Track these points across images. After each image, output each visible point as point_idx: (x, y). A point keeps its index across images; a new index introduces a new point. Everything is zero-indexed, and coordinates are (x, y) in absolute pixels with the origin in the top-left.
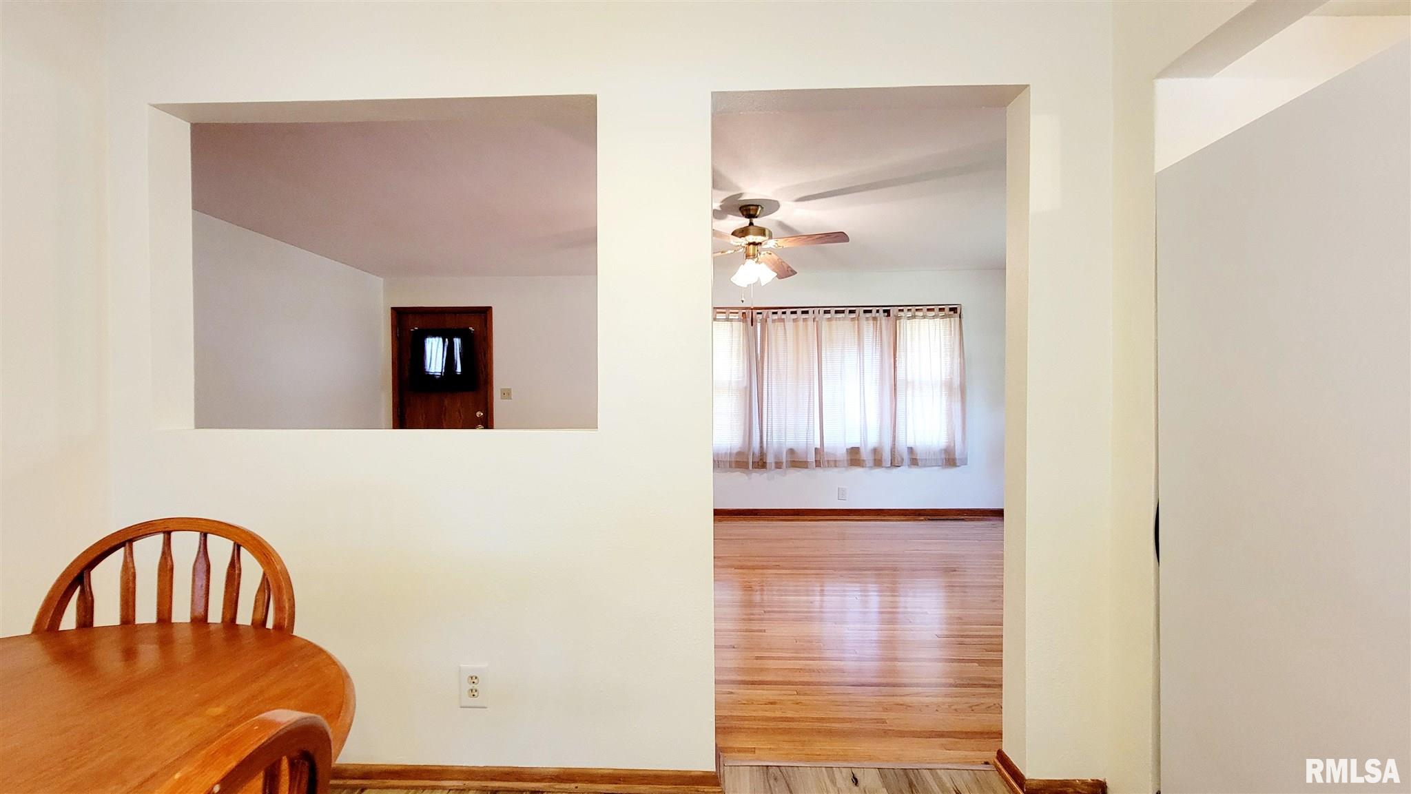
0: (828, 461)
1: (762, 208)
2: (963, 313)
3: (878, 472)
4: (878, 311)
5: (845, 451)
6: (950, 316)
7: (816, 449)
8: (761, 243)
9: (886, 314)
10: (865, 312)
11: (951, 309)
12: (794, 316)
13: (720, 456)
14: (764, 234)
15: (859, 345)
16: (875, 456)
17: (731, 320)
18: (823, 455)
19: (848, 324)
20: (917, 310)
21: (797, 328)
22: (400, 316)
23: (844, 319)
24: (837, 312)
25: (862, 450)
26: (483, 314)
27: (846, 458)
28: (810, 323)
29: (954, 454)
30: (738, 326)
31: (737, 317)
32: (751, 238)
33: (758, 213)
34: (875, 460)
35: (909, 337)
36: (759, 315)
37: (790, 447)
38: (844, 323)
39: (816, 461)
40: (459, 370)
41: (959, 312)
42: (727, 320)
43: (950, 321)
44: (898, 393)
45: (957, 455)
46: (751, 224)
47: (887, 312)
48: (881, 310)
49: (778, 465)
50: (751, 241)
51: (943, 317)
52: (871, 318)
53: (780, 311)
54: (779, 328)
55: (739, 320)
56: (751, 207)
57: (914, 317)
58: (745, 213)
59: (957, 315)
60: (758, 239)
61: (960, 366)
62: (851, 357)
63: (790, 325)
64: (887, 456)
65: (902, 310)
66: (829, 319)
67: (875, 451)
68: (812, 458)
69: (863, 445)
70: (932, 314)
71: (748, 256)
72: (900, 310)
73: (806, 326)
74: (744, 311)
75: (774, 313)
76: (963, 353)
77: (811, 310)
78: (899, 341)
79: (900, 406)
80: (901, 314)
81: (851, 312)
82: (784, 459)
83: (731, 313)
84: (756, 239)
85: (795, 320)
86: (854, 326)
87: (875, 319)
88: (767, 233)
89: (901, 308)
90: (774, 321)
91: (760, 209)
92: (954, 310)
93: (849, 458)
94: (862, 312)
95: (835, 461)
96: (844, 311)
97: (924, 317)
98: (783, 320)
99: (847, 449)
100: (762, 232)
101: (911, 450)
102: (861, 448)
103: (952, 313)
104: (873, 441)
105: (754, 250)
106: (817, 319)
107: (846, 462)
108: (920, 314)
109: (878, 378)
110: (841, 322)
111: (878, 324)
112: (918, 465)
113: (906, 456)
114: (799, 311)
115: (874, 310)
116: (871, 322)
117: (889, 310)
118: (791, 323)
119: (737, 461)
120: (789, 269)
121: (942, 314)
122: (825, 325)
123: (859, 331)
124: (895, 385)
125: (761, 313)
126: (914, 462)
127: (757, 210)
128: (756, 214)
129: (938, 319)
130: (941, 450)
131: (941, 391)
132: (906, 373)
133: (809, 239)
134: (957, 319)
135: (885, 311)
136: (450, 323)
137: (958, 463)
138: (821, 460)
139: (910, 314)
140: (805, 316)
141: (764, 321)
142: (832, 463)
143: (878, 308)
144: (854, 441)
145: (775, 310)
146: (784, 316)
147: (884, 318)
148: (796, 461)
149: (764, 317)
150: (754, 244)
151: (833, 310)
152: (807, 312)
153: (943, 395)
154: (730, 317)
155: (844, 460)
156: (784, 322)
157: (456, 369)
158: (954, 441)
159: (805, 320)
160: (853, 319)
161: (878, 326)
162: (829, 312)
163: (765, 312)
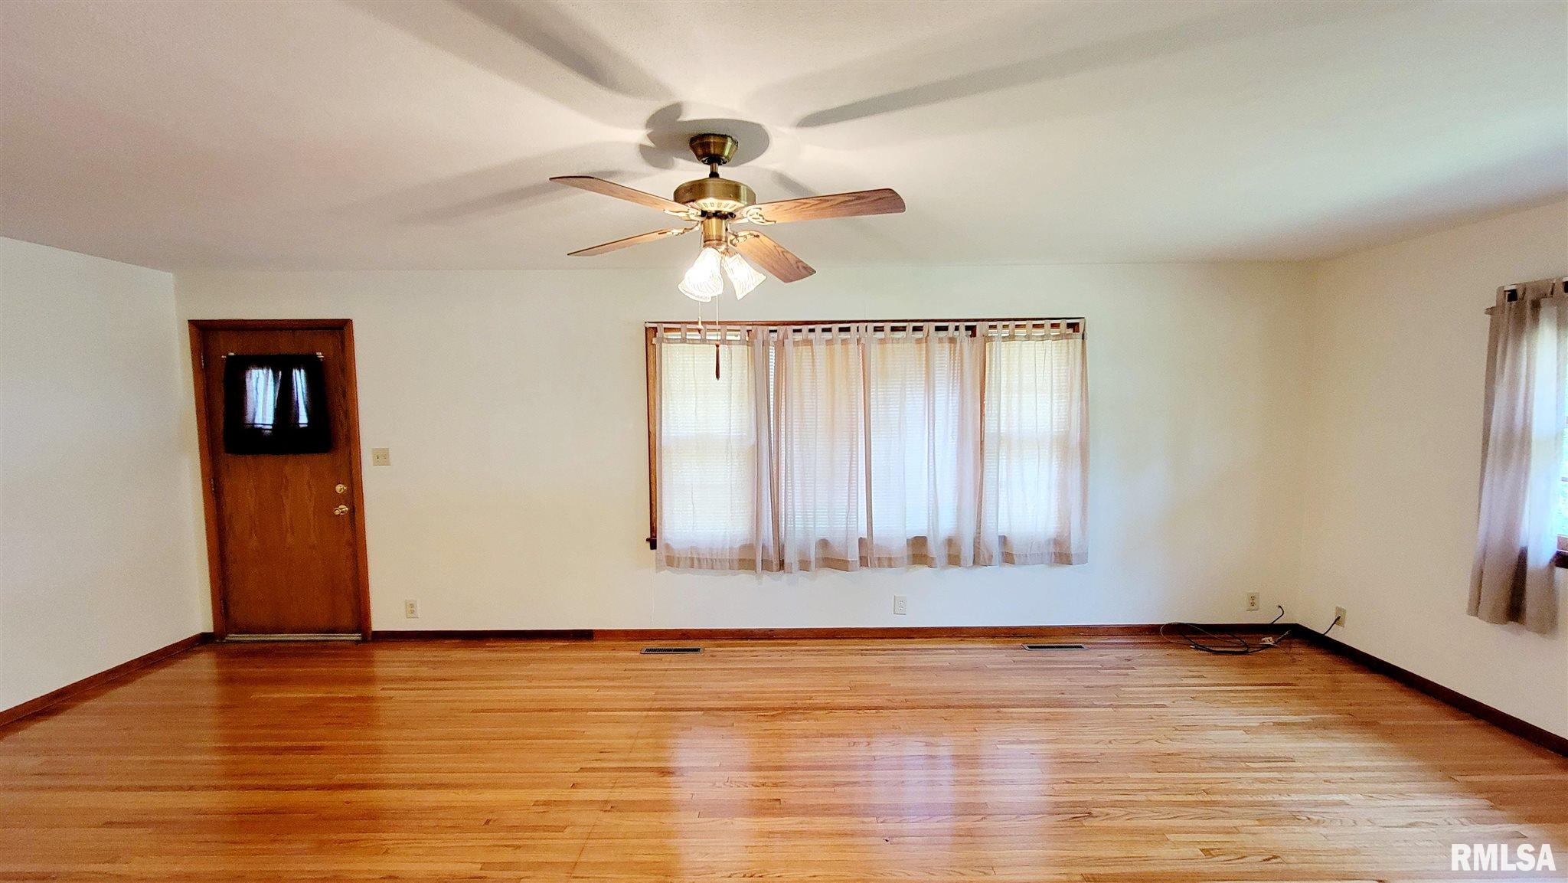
0: (879, 559)
1: (735, 142)
2: (1087, 331)
3: (954, 572)
4: (957, 328)
5: (905, 543)
6: (1067, 337)
7: (861, 540)
8: (731, 215)
9: (970, 332)
10: (938, 329)
11: (1069, 326)
12: (827, 335)
13: (715, 551)
14: (737, 196)
15: (928, 381)
16: (949, 550)
17: (730, 342)
18: (872, 549)
19: (911, 347)
20: (1017, 326)
21: (832, 356)
22: (204, 333)
23: (905, 340)
24: (893, 329)
25: (931, 543)
26: (340, 330)
27: (905, 554)
28: (853, 346)
29: (1069, 547)
30: (742, 352)
31: (739, 338)
32: (710, 204)
33: (726, 153)
34: (949, 555)
35: (1004, 373)
36: (773, 335)
37: (822, 537)
38: (904, 347)
39: (861, 558)
40: (303, 419)
41: (1081, 330)
42: (724, 341)
43: (1068, 343)
44: (986, 455)
45: (1074, 549)
46: (714, 174)
47: (972, 330)
48: (962, 325)
49: (804, 565)
50: (712, 209)
51: (1057, 337)
52: (946, 340)
53: (805, 328)
54: (804, 354)
55: (741, 342)
56: (712, 140)
57: (1012, 337)
58: (700, 152)
59: (1079, 335)
60: (727, 205)
61: (1082, 413)
62: (916, 401)
63: (820, 350)
64: (967, 552)
65: (995, 327)
66: (882, 341)
67: (950, 542)
68: (854, 555)
69: (931, 532)
70: (1040, 332)
71: (707, 241)
72: (991, 327)
73: (847, 351)
74: (749, 328)
75: (795, 331)
76: (1087, 394)
77: (854, 327)
78: (990, 377)
79: (989, 476)
80: (993, 333)
81: (915, 329)
82: (812, 555)
83: (729, 330)
84: (719, 205)
85: (829, 342)
86: (921, 350)
87: (952, 340)
88: (743, 193)
89: (992, 322)
90: (796, 343)
91: (729, 144)
92: (1074, 327)
93: (911, 553)
94: (932, 329)
95: (890, 559)
96: (905, 327)
97: (1028, 337)
98: (810, 342)
99: (908, 540)
100: (733, 190)
101: (1004, 540)
102: (929, 540)
103: (1070, 331)
104: (946, 526)
105: (719, 228)
106: (863, 341)
107: (906, 560)
108: (1021, 332)
109: (956, 430)
110: (900, 345)
111: (958, 348)
112: (1014, 564)
113: (996, 550)
114: (835, 327)
115: (951, 326)
116: (947, 345)
117: (975, 326)
118: (824, 347)
119: (740, 560)
120: (799, 264)
121: (1055, 332)
122: (875, 350)
123: (927, 360)
124: (982, 442)
125: (774, 332)
126: (1008, 558)
127: (724, 145)
128: (722, 154)
129: (1050, 341)
130: (1049, 541)
131: (1051, 453)
132: (999, 424)
133: (824, 205)
134: (1080, 341)
135: (968, 328)
136: (286, 346)
137: (1074, 559)
138: (868, 555)
139: (1006, 333)
140: (844, 335)
141: (780, 345)
142: (886, 563)
143: (957, 324)
144: (918, 527)
145: (797, 325)
146: (812, 336)
147: (966, 339)
148: (830, 559)
149: (781, 337)
150: (719, 215)
151: (888, 326)
152: (848, 330)
153: (1054, 457)
154: (728, 338)
155: (903, 557)
156: (812, 345)
157: (297, 417)
158: (1070, 527)
159: (844, 342)
160: (919, 341)
161: (958, 351)
162: (881, 329)
163: (781, 329)
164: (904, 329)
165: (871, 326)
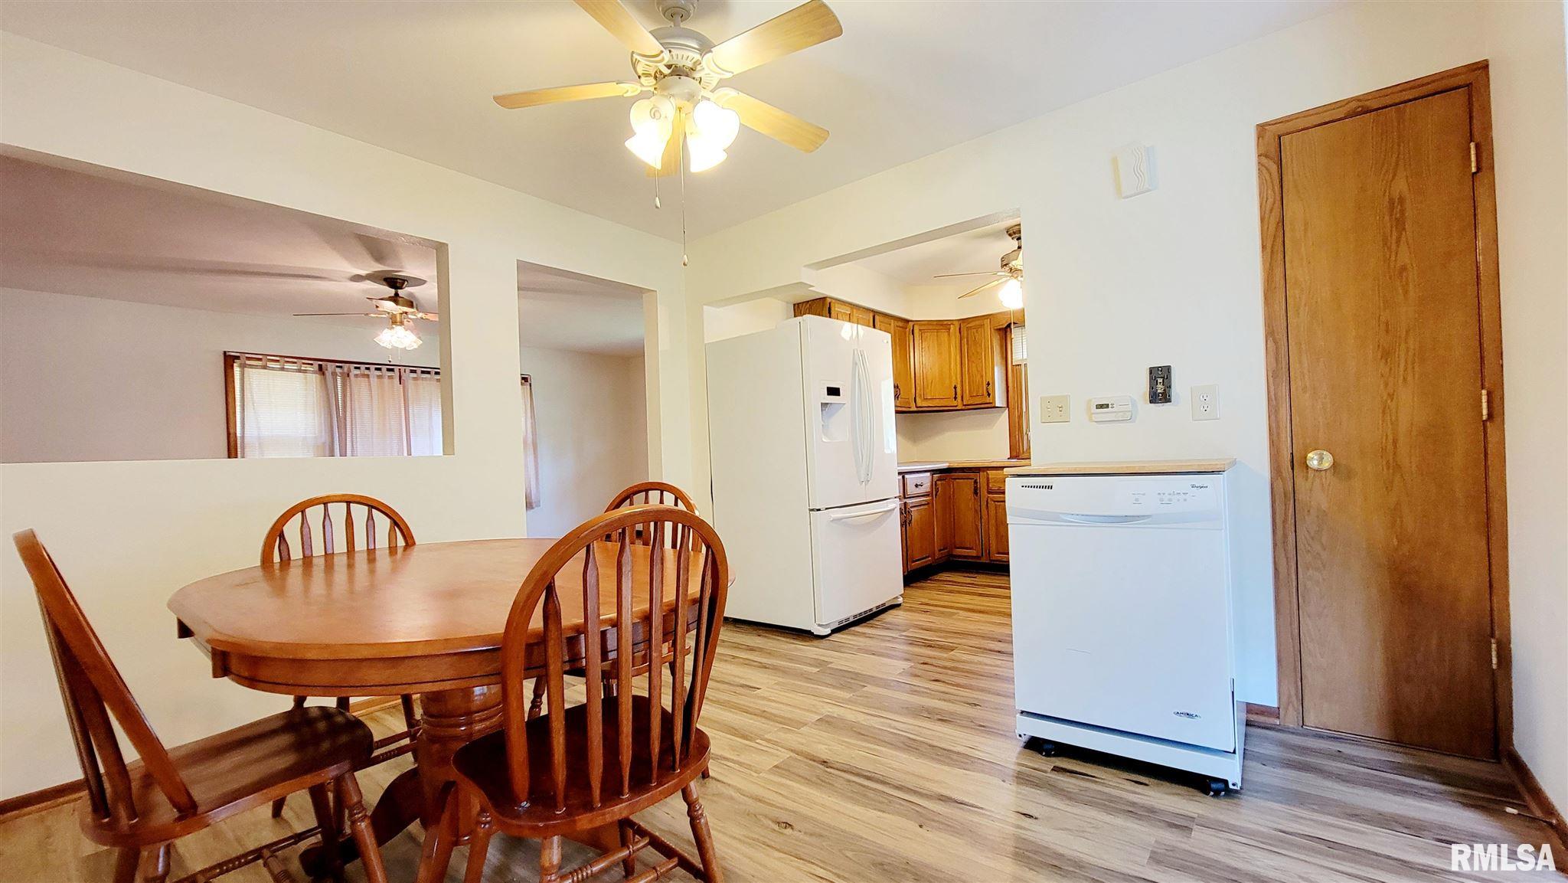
2: (532, 382)
12: (379, 372)
17: (305, 371)
19: (434, 384)
21: (381, 382)
23: (430, 379)
24: (423, 372)
28: (396, 380)
30: (314, 378)
31: (312, 369)
33: (404, 285)
36: (339, 369)
38: (430, 383)
41: (529, 381)
42: (299, 371)
53: (363, 367)
54: (363, 382)
55: (314, 372)
58: (391, 283)
59: (528, 384)
63: (374, 380)
66: (415, 379)
73: (392, 384)
74: (321, 363)
75: (356, 368)
77: (396, 369)
81: (436, 373)
83: (304, 364)
85: (379, 375)
86: (439, 386)
90: (356, 376)
92: (525, 379)
96: (430, 371)
98: (368, 376)
106: (403, 378)
110: (427, 382)
118: (376, 379)
122: (411, 383)
125: (341, 367)
134: (528, 387)
140: (390, 374)
141: (345, 376)
145: (357, 365)
146: (367, 372)
149: (346, 371)
151: (419, 370)
152: (392, 370)
154: (303, 368)
156: (368, 378)
159: (390, 377)
160: (438, 380)
162: (415, 372)
163: (346, 366)
164: (429, 373)
165: (408, 369)
